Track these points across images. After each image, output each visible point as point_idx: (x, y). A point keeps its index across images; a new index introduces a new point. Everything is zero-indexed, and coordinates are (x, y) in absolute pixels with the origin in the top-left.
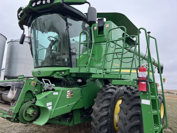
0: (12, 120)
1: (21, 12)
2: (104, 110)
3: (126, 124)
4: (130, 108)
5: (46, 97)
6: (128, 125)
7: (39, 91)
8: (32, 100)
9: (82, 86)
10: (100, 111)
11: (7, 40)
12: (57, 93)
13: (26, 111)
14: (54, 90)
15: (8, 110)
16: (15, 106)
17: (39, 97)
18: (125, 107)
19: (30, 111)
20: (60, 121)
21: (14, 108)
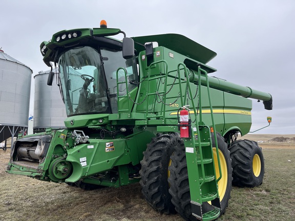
0: (42, 178)
1: (45, 47)
2: (153, 164)
3: (176, 179)
4: (180, 160)
5: (79, 151)
6: (178, 180)
7: (71, 145)
8: (62, 156)
9: (128, 137)
10: (148, 166)
11: (32, 72)
12: (92, 147)
13: (57, 168)
14: (89, 143)
15: (36, 168)
16: (44, 163)
17: (70, 152)
18: (176, 159)
19: (61, 168)
20: (101, 181)
21: (42, 165)
